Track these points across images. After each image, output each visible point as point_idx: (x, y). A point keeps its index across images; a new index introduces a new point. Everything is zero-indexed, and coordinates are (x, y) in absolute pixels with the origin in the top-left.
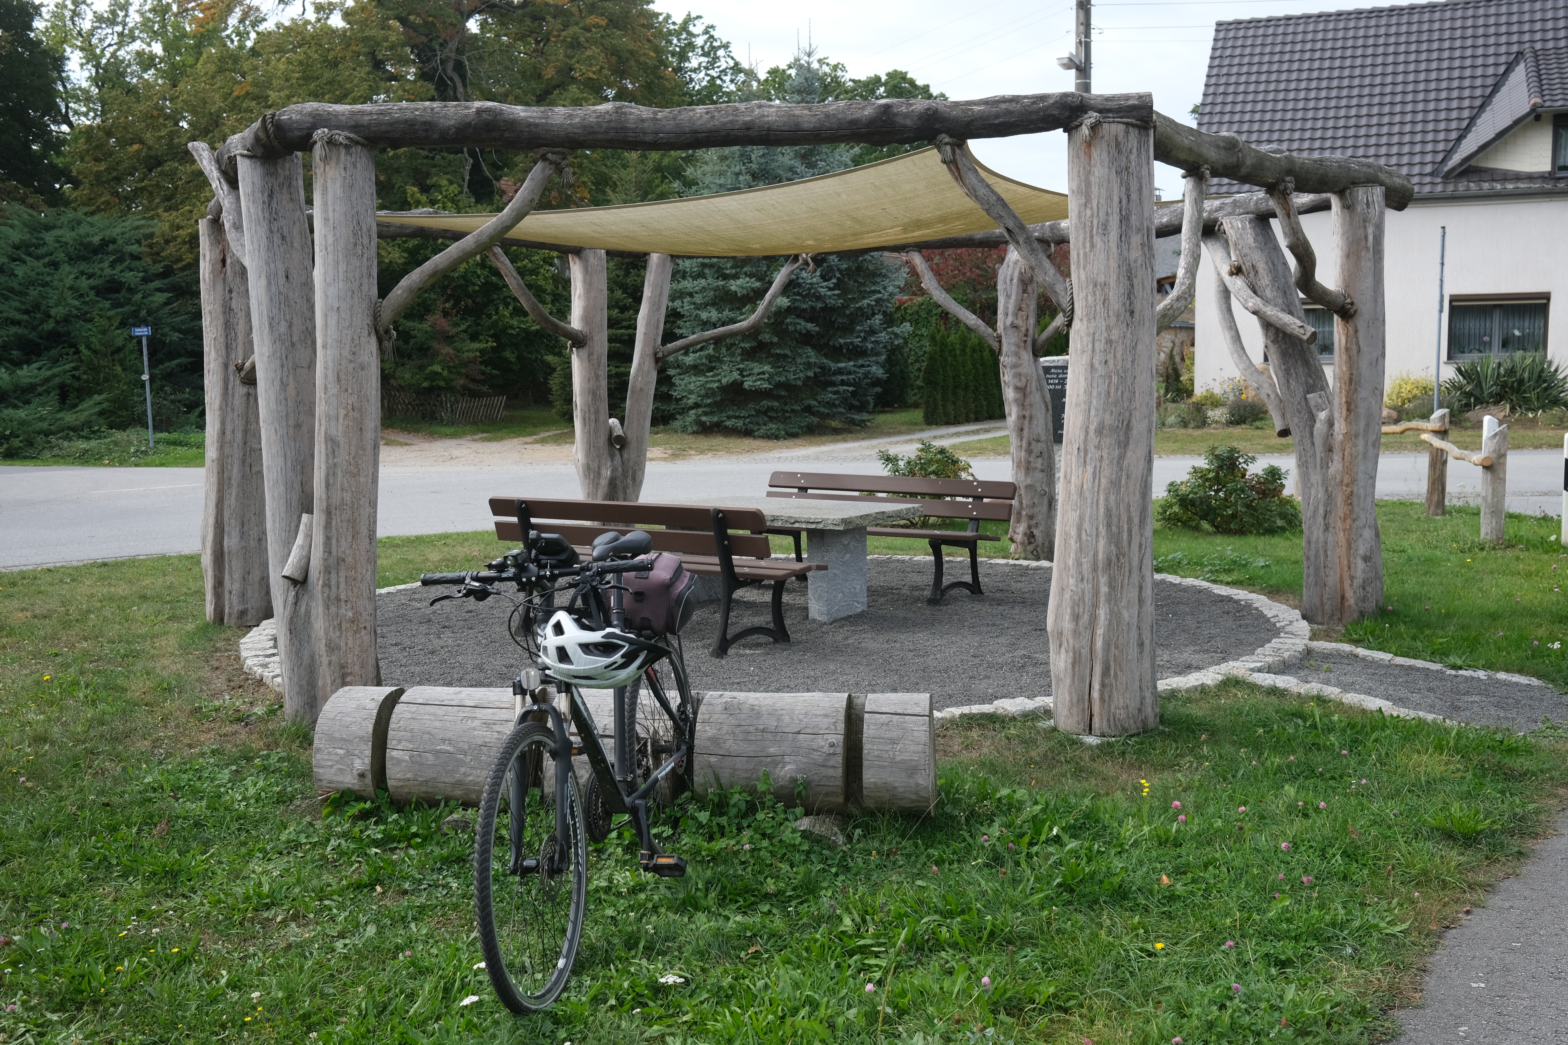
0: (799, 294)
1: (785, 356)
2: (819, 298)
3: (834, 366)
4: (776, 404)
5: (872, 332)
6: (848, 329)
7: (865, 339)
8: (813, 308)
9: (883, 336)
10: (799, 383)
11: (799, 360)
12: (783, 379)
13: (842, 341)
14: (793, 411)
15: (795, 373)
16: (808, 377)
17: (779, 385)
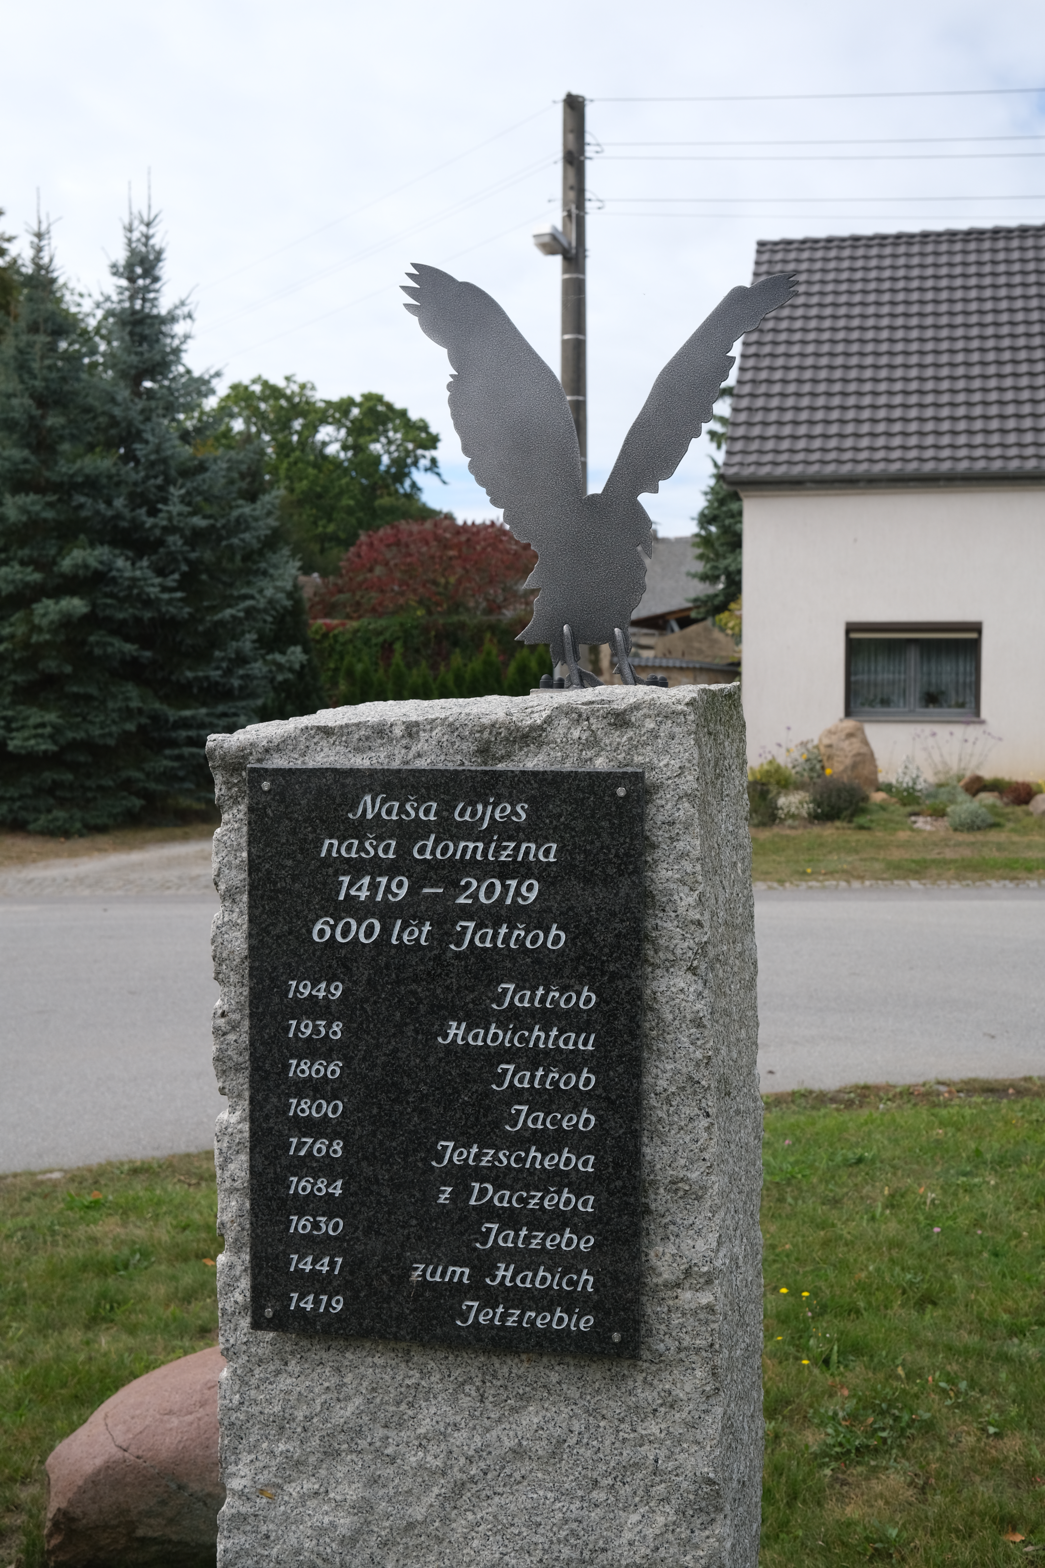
0: (111, 595)
1: (88, 698)
2: (149, 603)
3: (173, 714)
4: (69, 777)
5: (241, 660)
6: (202, 656)
7: (228, 672)
8: (138, 620)
9: (258, 668)
10: (111, 742)
11: (111, 705)
12: (80, 735)
13: (189, 674)
14: (101, 788)
15: (102, 725)
16: (126, 732)
17: (74, 745)
